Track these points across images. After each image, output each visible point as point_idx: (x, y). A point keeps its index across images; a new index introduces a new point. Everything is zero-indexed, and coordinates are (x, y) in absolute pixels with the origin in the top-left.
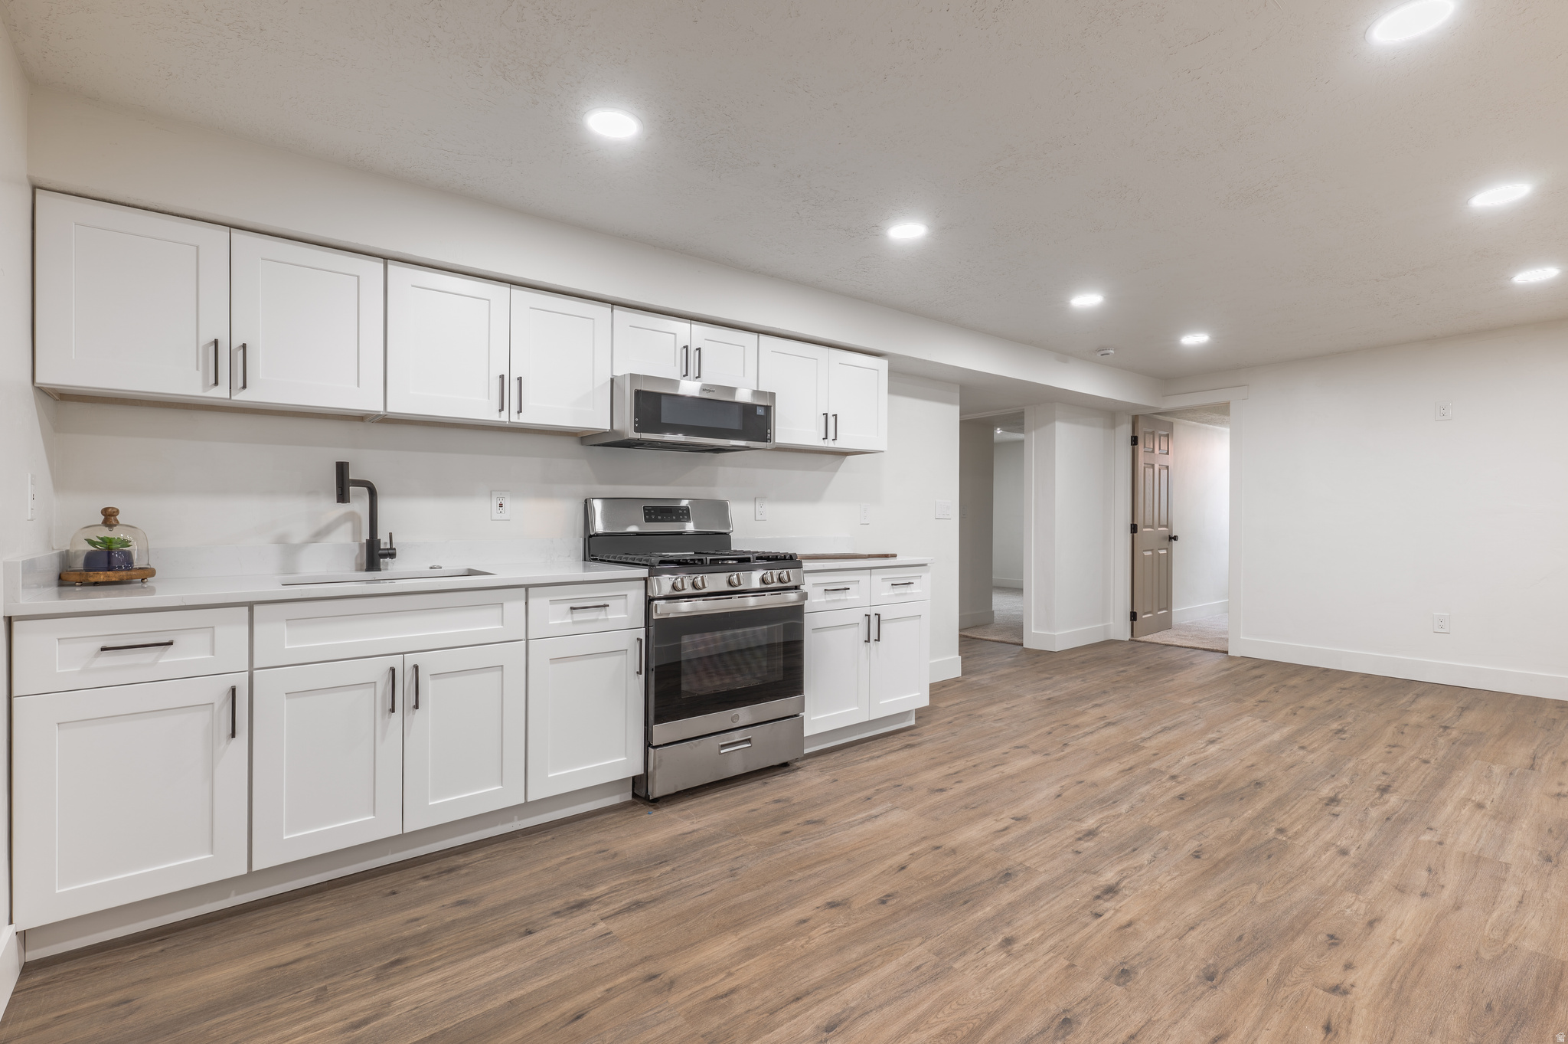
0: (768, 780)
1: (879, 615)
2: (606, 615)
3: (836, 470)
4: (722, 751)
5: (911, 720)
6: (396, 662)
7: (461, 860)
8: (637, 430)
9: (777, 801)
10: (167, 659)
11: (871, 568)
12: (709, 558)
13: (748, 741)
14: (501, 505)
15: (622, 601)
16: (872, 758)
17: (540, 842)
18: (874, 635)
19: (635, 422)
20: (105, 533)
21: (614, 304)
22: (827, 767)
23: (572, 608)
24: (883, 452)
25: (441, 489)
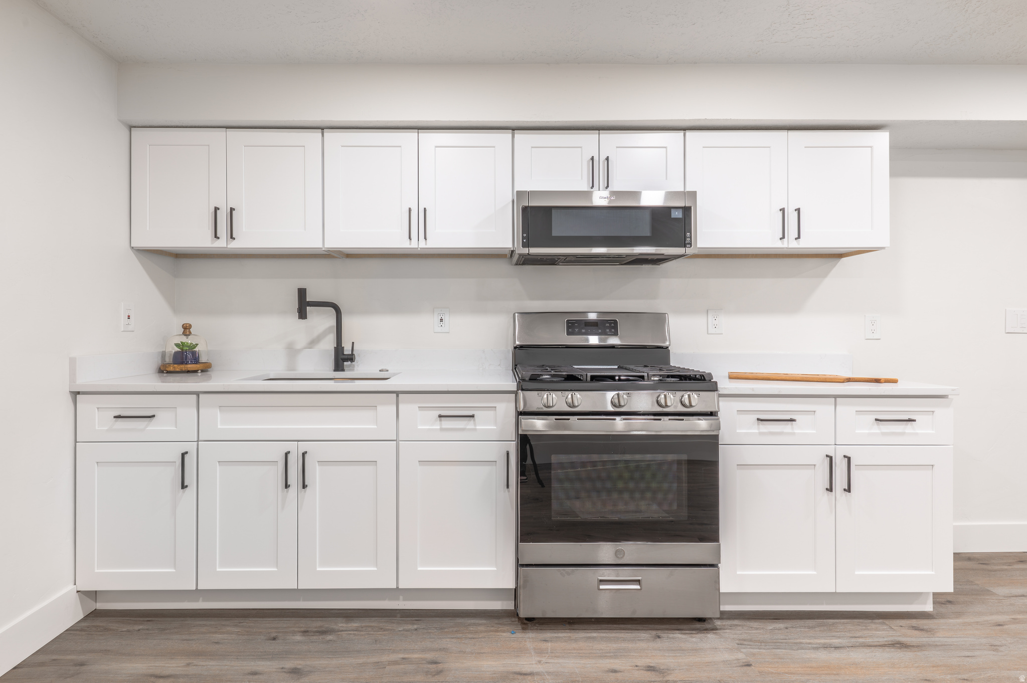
0: (664, 634)
1: (849, 459)
2: (475, 425)
3: (825, 275)
4: (602, 587)
5: (925, 603)
6: (291, 447)
7: (341, 624)
8: (524, 246)
9: (650, 669)
10: (151, 428)
11: (836, 397)
12: (589, 374)
13: (638, 582)
14: (441, 320)
15: (491, 413)
16: (826, 647)
17: (404, 630)
18: (840, 481)
19: (523, 238)
20: (184, 339)
21: (514, 129)
22: (751, 641)
23: (440, 416)
24: (883, 248)
25: (396, 307)
